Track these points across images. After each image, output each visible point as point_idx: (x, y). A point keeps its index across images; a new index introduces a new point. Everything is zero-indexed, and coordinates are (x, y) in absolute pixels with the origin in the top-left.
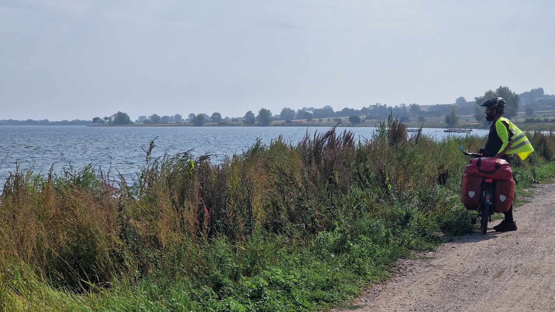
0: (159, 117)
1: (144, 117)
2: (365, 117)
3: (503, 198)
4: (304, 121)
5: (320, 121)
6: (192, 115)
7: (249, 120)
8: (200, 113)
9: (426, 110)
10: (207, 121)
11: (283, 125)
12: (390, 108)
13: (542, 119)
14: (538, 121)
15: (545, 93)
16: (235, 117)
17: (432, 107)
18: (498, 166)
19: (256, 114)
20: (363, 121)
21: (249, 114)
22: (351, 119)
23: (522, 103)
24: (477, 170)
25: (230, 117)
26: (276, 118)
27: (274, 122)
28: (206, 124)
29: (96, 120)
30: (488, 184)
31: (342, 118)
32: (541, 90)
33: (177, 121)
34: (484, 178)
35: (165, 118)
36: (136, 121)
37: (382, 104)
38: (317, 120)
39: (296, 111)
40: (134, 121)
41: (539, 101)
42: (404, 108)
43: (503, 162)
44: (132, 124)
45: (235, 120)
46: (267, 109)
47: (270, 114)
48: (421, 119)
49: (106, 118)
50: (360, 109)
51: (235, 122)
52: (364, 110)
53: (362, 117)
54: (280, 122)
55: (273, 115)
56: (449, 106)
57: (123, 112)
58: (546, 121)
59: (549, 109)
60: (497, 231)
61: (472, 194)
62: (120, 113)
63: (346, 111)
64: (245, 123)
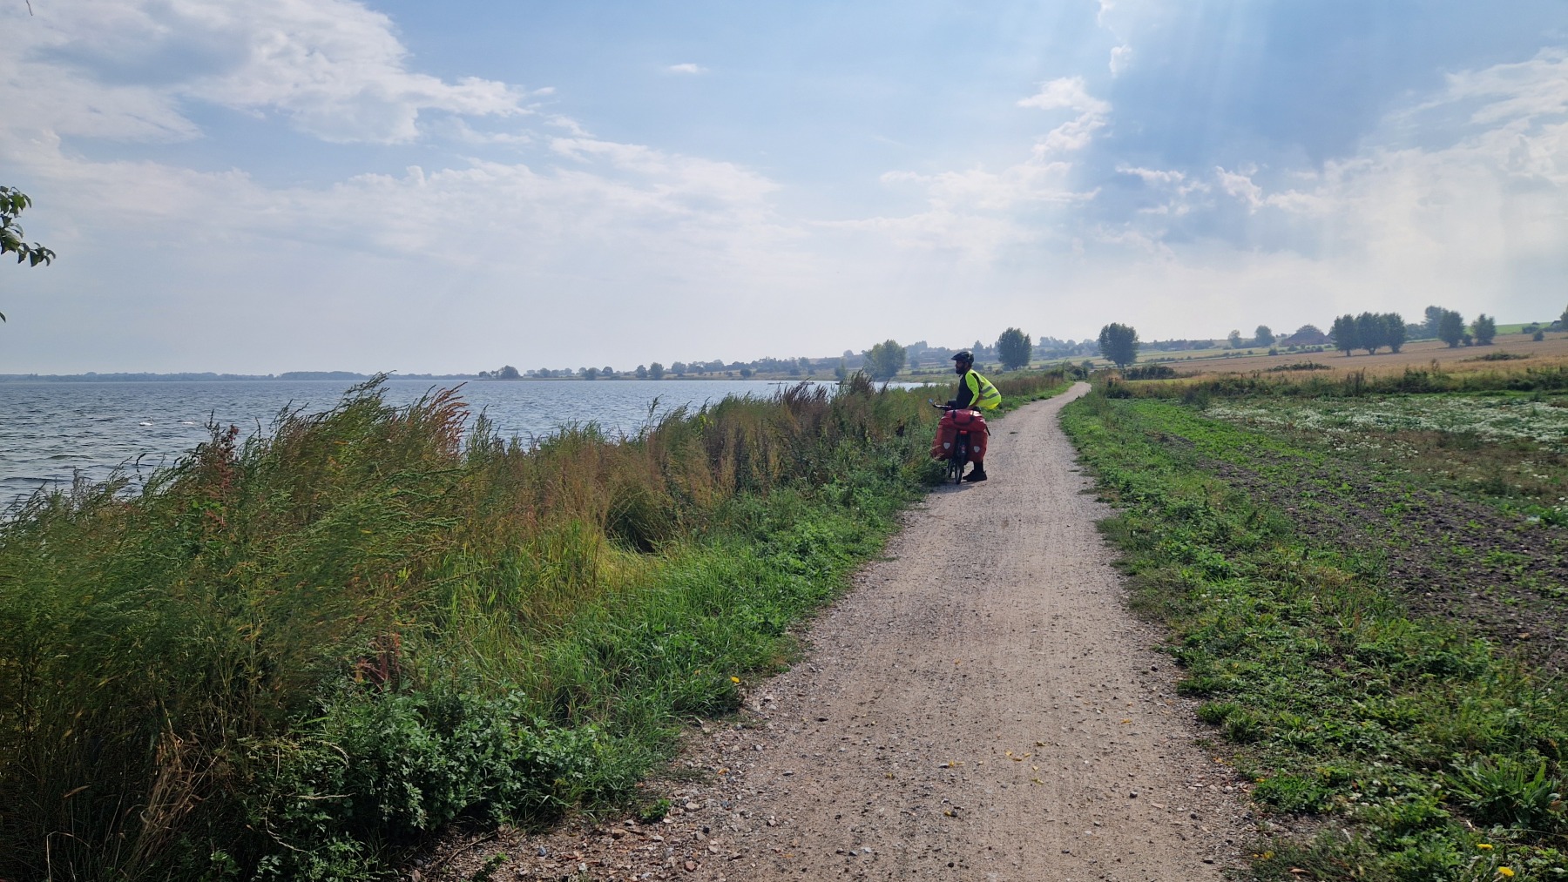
0: (549, 371)
1: (533, 371)
2: (755, 370)
3: (977, 449)
4: (696, 375)
5: (712, 374)
6: (583, 369)
7: (641, 374)
8: (592, 367)
9: (815, 363)
10: (599, 375)
11: (675, 379)
12: (780, 361)
13: (928, 371)
14: (924, 373)
15: (928, 347)
16: (626, 371)
17: (821, 360)
18: (973, 417)
19: (648, 368)
20: (754, 374)
21: (641, 368)
22: (742, 373)
23: (908, 356)
24: (952, 422)
25: (622, 371)
26: (668, 372)
27: (666, 376)
28: (598, 378)
29: (482, 374)
30: (962, 435)
31: (733, 372)
32: (924, 343)
33: (568, 375)
34: (959, 430)
35: (555, 371)
36: (525, 375)
37: (772, 358)
38: (708, 374)
39: (687, 365)
40: (522, 375)
41: (923, 353)
42: (794, 361)
43: (976, 414)
44: (521, 378)
45: (626, 374)
46: (659, 363)
47: (662, 369)
48: (811, 372)
49: (493, 372)
50: (750, 362)
51: (626, 376)
52: (754, 364)
53: (753, 370)
54: (672, 376)
55: (664, 369)
56: (838, 359)
57: (510, 365)
58: (932, 373)
59: (933, 361)
60: (968, 481)
61: (947, 446)
62: (507, 367)
63: (736, 365)
64: (637, 376)
